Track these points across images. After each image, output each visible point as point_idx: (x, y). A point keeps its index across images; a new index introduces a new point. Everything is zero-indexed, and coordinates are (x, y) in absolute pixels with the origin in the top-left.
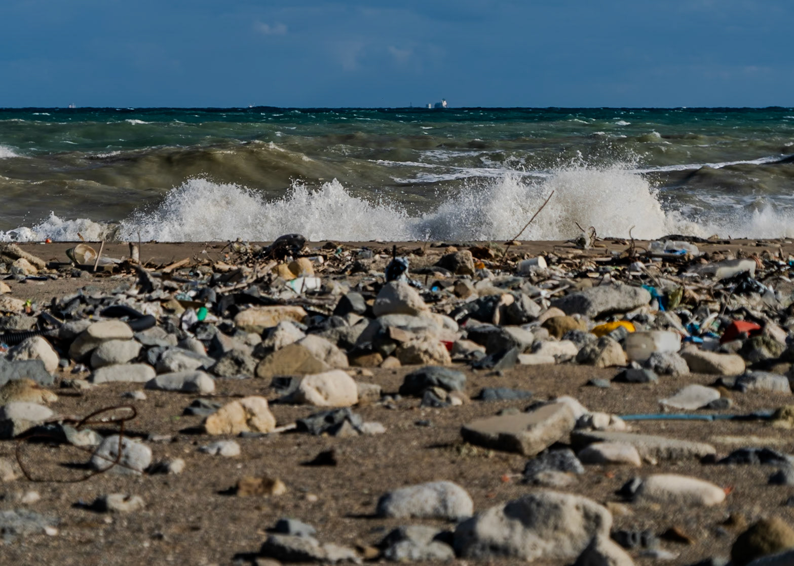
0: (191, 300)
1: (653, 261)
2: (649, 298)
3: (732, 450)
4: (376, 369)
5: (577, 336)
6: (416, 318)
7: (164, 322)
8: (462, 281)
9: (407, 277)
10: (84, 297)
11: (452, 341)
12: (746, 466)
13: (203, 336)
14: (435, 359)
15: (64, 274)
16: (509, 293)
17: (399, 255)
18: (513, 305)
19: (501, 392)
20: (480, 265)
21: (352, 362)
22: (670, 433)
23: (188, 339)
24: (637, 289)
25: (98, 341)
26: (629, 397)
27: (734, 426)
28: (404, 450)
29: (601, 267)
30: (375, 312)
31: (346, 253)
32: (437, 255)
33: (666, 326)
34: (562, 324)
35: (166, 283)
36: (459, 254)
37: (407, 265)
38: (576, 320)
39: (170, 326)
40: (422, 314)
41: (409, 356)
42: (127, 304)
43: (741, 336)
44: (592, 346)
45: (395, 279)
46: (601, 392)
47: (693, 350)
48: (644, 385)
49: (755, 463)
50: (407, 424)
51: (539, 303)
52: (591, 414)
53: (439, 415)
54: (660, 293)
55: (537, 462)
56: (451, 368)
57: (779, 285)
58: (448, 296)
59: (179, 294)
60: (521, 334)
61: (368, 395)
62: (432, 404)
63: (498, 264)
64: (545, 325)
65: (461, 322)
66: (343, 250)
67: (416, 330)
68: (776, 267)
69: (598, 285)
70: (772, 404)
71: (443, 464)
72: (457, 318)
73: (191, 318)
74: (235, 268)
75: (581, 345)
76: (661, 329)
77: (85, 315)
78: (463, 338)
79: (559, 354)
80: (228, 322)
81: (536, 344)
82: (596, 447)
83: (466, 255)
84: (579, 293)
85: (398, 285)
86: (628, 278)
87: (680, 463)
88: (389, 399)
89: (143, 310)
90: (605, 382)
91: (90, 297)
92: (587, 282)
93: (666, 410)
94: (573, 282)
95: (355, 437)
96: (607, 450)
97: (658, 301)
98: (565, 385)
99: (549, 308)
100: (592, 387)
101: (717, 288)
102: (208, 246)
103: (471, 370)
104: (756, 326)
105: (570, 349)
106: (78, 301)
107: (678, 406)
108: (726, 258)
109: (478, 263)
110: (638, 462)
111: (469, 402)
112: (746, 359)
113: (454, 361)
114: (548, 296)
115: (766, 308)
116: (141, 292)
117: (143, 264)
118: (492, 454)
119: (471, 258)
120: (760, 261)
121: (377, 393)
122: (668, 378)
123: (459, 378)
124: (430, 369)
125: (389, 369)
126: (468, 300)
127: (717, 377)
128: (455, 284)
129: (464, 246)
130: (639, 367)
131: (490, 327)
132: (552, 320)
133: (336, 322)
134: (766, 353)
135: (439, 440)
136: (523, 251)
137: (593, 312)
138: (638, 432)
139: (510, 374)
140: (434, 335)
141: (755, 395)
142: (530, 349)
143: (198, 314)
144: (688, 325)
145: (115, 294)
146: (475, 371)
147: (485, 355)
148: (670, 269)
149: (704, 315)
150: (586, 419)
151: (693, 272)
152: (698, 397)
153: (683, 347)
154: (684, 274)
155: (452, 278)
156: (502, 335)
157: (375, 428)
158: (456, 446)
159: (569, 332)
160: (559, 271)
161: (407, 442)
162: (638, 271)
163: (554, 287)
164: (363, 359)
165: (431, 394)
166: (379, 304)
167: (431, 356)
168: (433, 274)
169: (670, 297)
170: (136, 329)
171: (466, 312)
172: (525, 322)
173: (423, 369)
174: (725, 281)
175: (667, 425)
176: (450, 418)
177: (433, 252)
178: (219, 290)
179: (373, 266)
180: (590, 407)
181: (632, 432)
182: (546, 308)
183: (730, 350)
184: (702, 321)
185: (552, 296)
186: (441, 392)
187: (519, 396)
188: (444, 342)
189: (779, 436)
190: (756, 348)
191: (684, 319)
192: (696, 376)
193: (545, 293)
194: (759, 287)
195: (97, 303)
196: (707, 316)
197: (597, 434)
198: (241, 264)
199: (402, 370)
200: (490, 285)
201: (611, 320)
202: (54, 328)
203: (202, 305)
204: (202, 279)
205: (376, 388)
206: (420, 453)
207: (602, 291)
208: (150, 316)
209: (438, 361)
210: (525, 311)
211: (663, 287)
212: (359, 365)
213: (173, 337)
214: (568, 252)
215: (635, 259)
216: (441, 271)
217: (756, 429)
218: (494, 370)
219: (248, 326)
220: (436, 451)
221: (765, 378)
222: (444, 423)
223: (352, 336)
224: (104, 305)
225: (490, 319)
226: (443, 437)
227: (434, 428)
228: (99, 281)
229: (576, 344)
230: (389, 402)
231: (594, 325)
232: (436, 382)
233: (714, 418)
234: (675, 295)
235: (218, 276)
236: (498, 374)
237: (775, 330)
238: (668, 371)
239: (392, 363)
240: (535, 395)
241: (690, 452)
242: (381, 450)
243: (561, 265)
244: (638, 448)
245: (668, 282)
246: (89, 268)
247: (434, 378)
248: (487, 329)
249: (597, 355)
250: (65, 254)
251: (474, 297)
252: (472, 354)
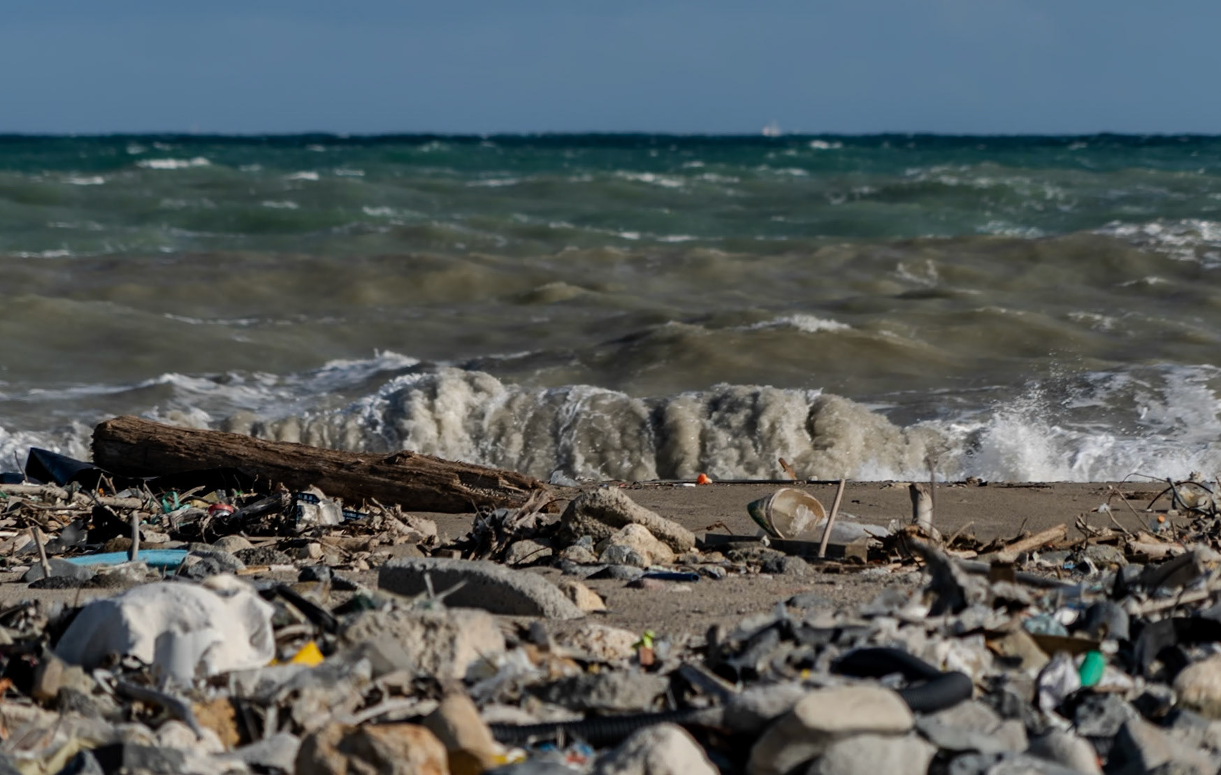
0: (1064, 633)
7: (994, 690)
10: (789, 624)
13: (1093, 726)
15: (742, 565)
23: (1054, 736)
25: (822, 737)
35: (1001, 588)
39: (1008, 699)
42: (903, 643)
59: (1034, 618)
73: (1062, 680)
74: (1179, 550)
77: (790, 671)
80: (1159, 690)
89: (941, 658)
91: (806, 625)
102: (1114, 494)
106: (774, 634)
116: (934, 612)
117: (945, 539)
143: (1080, 670)
145: (869, 617)
170: (921, 708)
178: (1135, 608)
195: (824, 639)
198: (1198, 539)
202: (711, 704)
203: (1093, 647)
204: (1096, 578)
208: (957, 675)
213: (1016, 728)
219: (1209, 700)
224: (840, 646)
228: (832, 583)
235: (1134, 571)
246: (807, 550)
250: (746, 513)
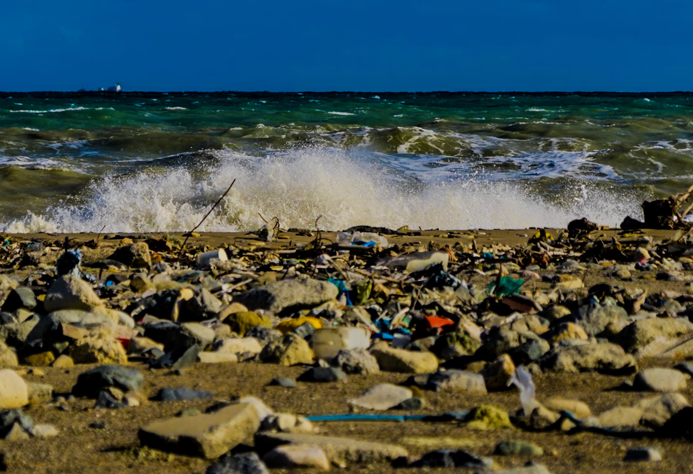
1: (340, 254)
2: (337, 292)
3: (425, 452)
4: (48, 369)
5: (261, 332)
6: (90, 314)
8: (138, 274)
9: (80, 270)
11: (129, 338)
12: (440, 469)
14: (110, 358)
16: (188, 288)
17: (72, 247)
18: (193, 300)
19: (180, 392)
20: (157, 257)
21: (22, 361)
22: (360, 434)
24: (324, 283)
26: (316, 397)
27: (427, 427)
28: (79, 454)
29: (285, 260)
30: (47, 307)
31: (15, 245)
32: (111, 247)
33: (355, 322)
34: (244, 320)
36: (135, 246)
37: (80, 258)
38: (260, 316)
40: (96, 309)
41: (83, 354)
43: (433, 332)
44: (276, 343)
45: (67, 272)
46: (286, 391)
47: (384, 347)
48: (331, 384)
49: (449, 466)
50: (81, 426)
51: (221, 298)
52: (276, 415)
53: (115, 416)
54: (348, 287)
55: (220, 466)
56: (128, 367)
57: (473, 278)
58: (124, 290)
60: (202, 331)
61: (39, 395)
62: (108, 405)
63: (176, 257)
64: (227, 321)
65: (137, 318)
66: (11, 242)
67: (90, 327)
68: (469, 260)
69: (283, 278)
70: (467, 404)
71: (119, 468)
72: (133, 314)
75: (265, 342)
76: (349, 325)
78: (139, 335)
79: (242, 351)
81: (217, 341)
82: (282, 449)
83: (142, 247)
84: (263, 288)
85: (70, 280)
86: (314, 271)
87: (370, 466)
88: (62, 399)
90: (291, 381)
92: (271, 276)
93: (356, 410)
94: (256, 276)
95: (25, 440)
96: (294, 453)
97: (346, 295)
98: (248, 384)
99: (231, 303)
100: (276, 387)
101: (408, 282)
103: (149, 369)
104: (450, 321)
105: (253, 346)
107: (367, 406)
108: (417, 250)
109: (155, 256)
110: (326, 466)
111: (147, 402)
112: (439, 356)
113: (130, 359)
114: (230, 291)
115: (460, 303)
118: (171, 457)
119: (148, 251)
120: (453, 253)
121: (48, 394)
122: (357, 376)
123: (136, 378)
124: (104, 368)
125: (62, 368)
126: (144, 295)
127: (410, 375)
128: (131, 277)
129: (140, 238)
130: (327, 365)
131: (169, 323)
132: (234, 315)
133: (5, 318)
134: (460, 350)
135: (115, 443)
136: (202, 243)
137: (278, 307)
138: (326, 434)
139: (190, 373)
140: (110, 332)
141: (448, 395)
142: (211, 347)
144: (377, 320)
146: (153, 370)
147: (163, 353)
148: (357, 262)
149: (394, 310)
150: (271, 420)
151: (383, 265)
152: (389, 397)
153: (372, 344)
154: (373, 267)
155: (127, 271)
156: (181, 332)
157: (47, 430)
158: (133, 449)
159: (252, 328)
160: (241, 264)
161: (81, 445)
162: (324, 264)
163: (236, 281)
164: (34, 358)
165: (107, 395)
166: (51, 299)
167: (106, 354)
168: (107, 268)
169: (359, 291)
171: (143, 307)
172: (205, 319)
173: (97, 368)
174: (416, 275)
175: (356, 426)
176: (126, 420)
177: (107, 244)
179: (43, 259)
180: (275, 408)
181: (319, 434)
182: (228, 303)
183: (422, 346)
184: (392, 317)
185: (234, 290)
186: (117, 392)
187: (200, 396)
188: (120, 339)
189: (474, 437)
190: (451, 345)
191: (373, 314)
192: (386, 374)
193: (226, 287)
194: (452, 281)
196: (398, 311)
197: (283, 436)
199: (75, 369)
200: (168, 279)
201: (297, 316)
205: (48, 388)
206: (95, 456)
207: (286, 285)
209: (114, 360)
210: (205, 307)
211: (351, 281)
212: (30, 364)
214: (249, 244)
215: (321, 252)
216: (115, 265)
217: (450, 430)
218: (173, 369)
220: (112, 455)
221: (459, 376)
222: (120, 425)
223: (22, 333)
225: (169, 317)
226: (120, 440)
227: (109, 430)
229: (260, 342)
230: (62, 403)
231: (279, 321)
232: (111, 381)
233: (406, 418)
234: (363, 289)
236: (177, 373)
237: (469, 325)
238: (357, 370)
239: (65, 361)
240: (217, 395)
241: (381, 454)
242: (54, 454)
243: (242, 258)
244: (326, 451)
245: (356, 276)
247: (109, 378)
248: (166, 326)
249: (282, 353)
251: (151, 291)
252: (150, 352)
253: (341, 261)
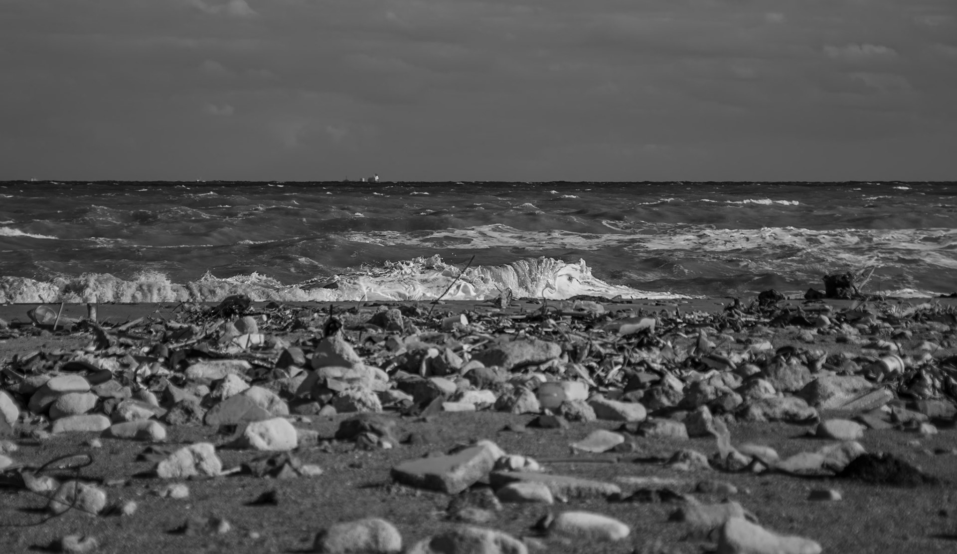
0: (145, 355)
1: (563, 319)
2: (560, 351)
3: (635, 490)
4: (314, 417)
5: (496, 385)
6: (351, 370)
7: (120, 376)
8: (392, 336)
9: (342, 333)
10: (44, 354)
11: (383, 390)
12: (648, 504)
13: (156, 388)
14: (368, 407)
15: (25, 333)
16: (435, 347)
17: (336, 313)
18: (438, 358)
19: (427, 437)
20: (409, 322)
21: (292, 410)
22: (580, 473)
23: (142, 391)
24: (549, 343)
25: (58, 394)
26: (542, 441)
27: (637, 467)
28: (340, 491)
29: (517, 324)
30: (314, 365)
31: (288, 312)
32: (370, 313)
33: (576, 377)
34: (482, 375)
35: (122, 340)
36: (390, 312)
37: (342, 323)
38: (495, 371)
39: (125, 379)
40: (357, 366)
41: (345, 404)
42: (86, 361)
43: (642, 386)
44: (509, 395)
45: (332, 335)
46: (516, 436)
47: (600, 398)
48: (555, 430)
49: (656, 502)
50: (342, 466)
51: (462, 356)
52: (508, 456)
53: (371, 458)
54: (569, 347)
55: (460, 500)
56: (382, 415)
57: (676, 340)
58: (380, 350)
59: (134, 350)
60: (446, 384)
61: (307, 440)
62: (365, 448)
63: (424, 321)
64: (467, 376)
65: (391, 373)
66: (285, 309)
67: (351, 381)
68: (673, 325)
69: (514, 340)
70: (671, 448)
71: (374, 502)
72: (387, 370)
73: (145, 372)
74: (186, 326)
75: (499, 394)
76: (570, 379)
77: (44, 371)
78: (393, 388)
79: (479, 401)
80: (179, 375)
81: (458, 393)
82: (514, 486)
83: (396, 313)
84: (497, 348)
85: (334, 341)
86: (541, 334)
87: (588, 501)
88: (326, 443)
89: (100, 365)
90: (521, 428)
91: (50, 354)
92: (506, 338)
93: (576, 453)
94: (492, 338)
95: (294, 479)
96: (524, 489)
97: (568, 354)
98: (484, 430)
99: (470, 360)
100: (508, 432)
101: (621, 343)
102: (161, 306)
103: (400, 417)
104: (656, 377)
105: (489, 397)
106: (39, 357)
107: (586, 449)
108: (629, 316)
109: (407, 320)
110: (550, 499)
111: (398, 445)
112: (647, 406)
113: (385, 409)
114: (470, 350)
115: (665, 361)
116: (98, 349)
117: (100, 323)
118: (419, 493)
119: (401, 316)
120: (659, 319)
121: (315, 438)
122: (577, 423)
123: (389, 424)
124: (363, 416)
125: (326, 416)
126: (397, 354)
127: (622, 423)
128: (386, 339)
129: (394, 305)
130: (551, 414)
131: (417, 378)
132: (473, 371)
133: (278, 374)
134: (665, 402)
135: (371, 480)
136: (447, 310)
137: (510, 364)
138: (550, 473)
139: (435, 421)
140: (367, 385)
141: (655, 440)
142: (453, 398)
143: (151, 368)
144: (595, 376)
145: (73, 351)
146: (404, 417)
147: (413, 403)
148: (578, 326)
149: (609, 367)
150: (504, 461)
151: (599, 328)
152: (605, 441)
153: (590, 396)
154: (591, 330)
155: (383, 333)
156: (428, 386)
157: (314, 470)
158: (386, 486)
159: (488, 382)
160: (479, 327)
161: (342, 482)
162: (549, 328)
163: (475, 342)
164: (303, 407)
165: (364, 439)
166: (318, 357)
167: (364, 404)
168: (366, 331)
169: (578, 351)
170: (94, 382)
171: (396, 364)
172: (448, 374)
173: (357, 416)
174: (628, 337)
175: (576, 466)
176: (381, 460)
177: (366, 310)
178: (171, 347)
179: (312, 323)
180: (507, 450)
181: (545, 473)
182: (468, 361)
183: (633, 398)
184: (607, 373)
185: (473, 350)
186: (373, 437)
187: (444, 440)
188: (376, 391)
189: (677, 477)
190: (657, 397)
191: (591, 370)
192: (602, 422)
193: (466, 347)
194: (658, 342)
195: (57, 359)
196: (612, 368)
197: (514, 475)
198: (192, 322)
199: (337, 417)
200: (417, 340)
201: (526, 371)
202: (15, 383)
203: (155, 360)
204: (155, 336)
205: (314, 433)
206: (354, 492)
207: (517, 345)
208: (107, 370)
209: (371, 409)
210: (449, 363)
211: (573, 342)
212: (299, 413)
213: (128, 389)
214: (487, 311)
215: (547, 317)
216: (373, 328)
217: (657, 470)
218: (421, 417)
219: (197, 378)
220: (368, 491)
221: (664, 424)
222: (375, 465)
223: (292, 387)
224: (64, 361)
225: (417, 371)
226: (374, 478)
227: (366, 469)
228: (59, 339)
229: (494, 393)
230: (326, 447)
231: (511, 376)
232: (368, 427)
233: (619, 460)
234: (582, 349)
235: (170, 333)
236: (424, 420)
237: (673, 380)
238: (577, 418)
239: (329, 410)
240: (458, 439)
241: (597, 491)
242: (318, 490)
243: (481, 322)
244: (550, 488)
245: (576, 338)
246: (49, 327)
247: (367, 424)
248: (415, 380)
249: (513, 403)
250: (26, 315)
251: (403, 350)
252: (401, 402)
253: (565, 324)
